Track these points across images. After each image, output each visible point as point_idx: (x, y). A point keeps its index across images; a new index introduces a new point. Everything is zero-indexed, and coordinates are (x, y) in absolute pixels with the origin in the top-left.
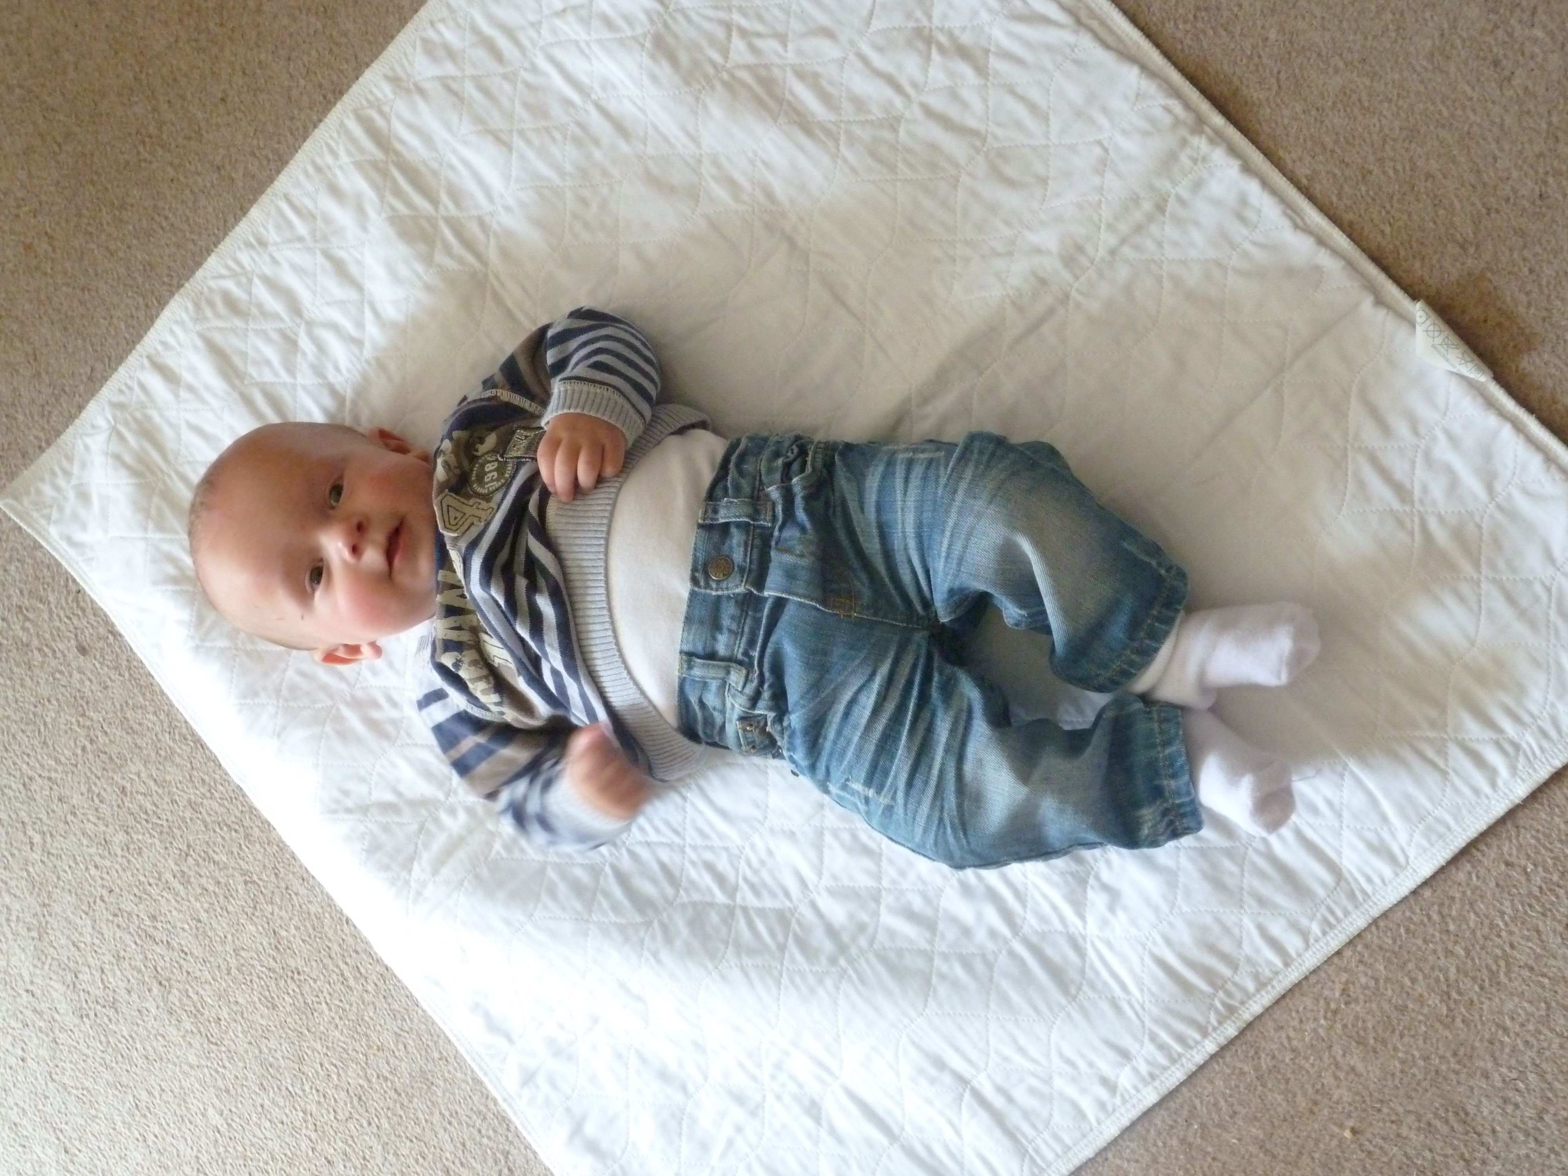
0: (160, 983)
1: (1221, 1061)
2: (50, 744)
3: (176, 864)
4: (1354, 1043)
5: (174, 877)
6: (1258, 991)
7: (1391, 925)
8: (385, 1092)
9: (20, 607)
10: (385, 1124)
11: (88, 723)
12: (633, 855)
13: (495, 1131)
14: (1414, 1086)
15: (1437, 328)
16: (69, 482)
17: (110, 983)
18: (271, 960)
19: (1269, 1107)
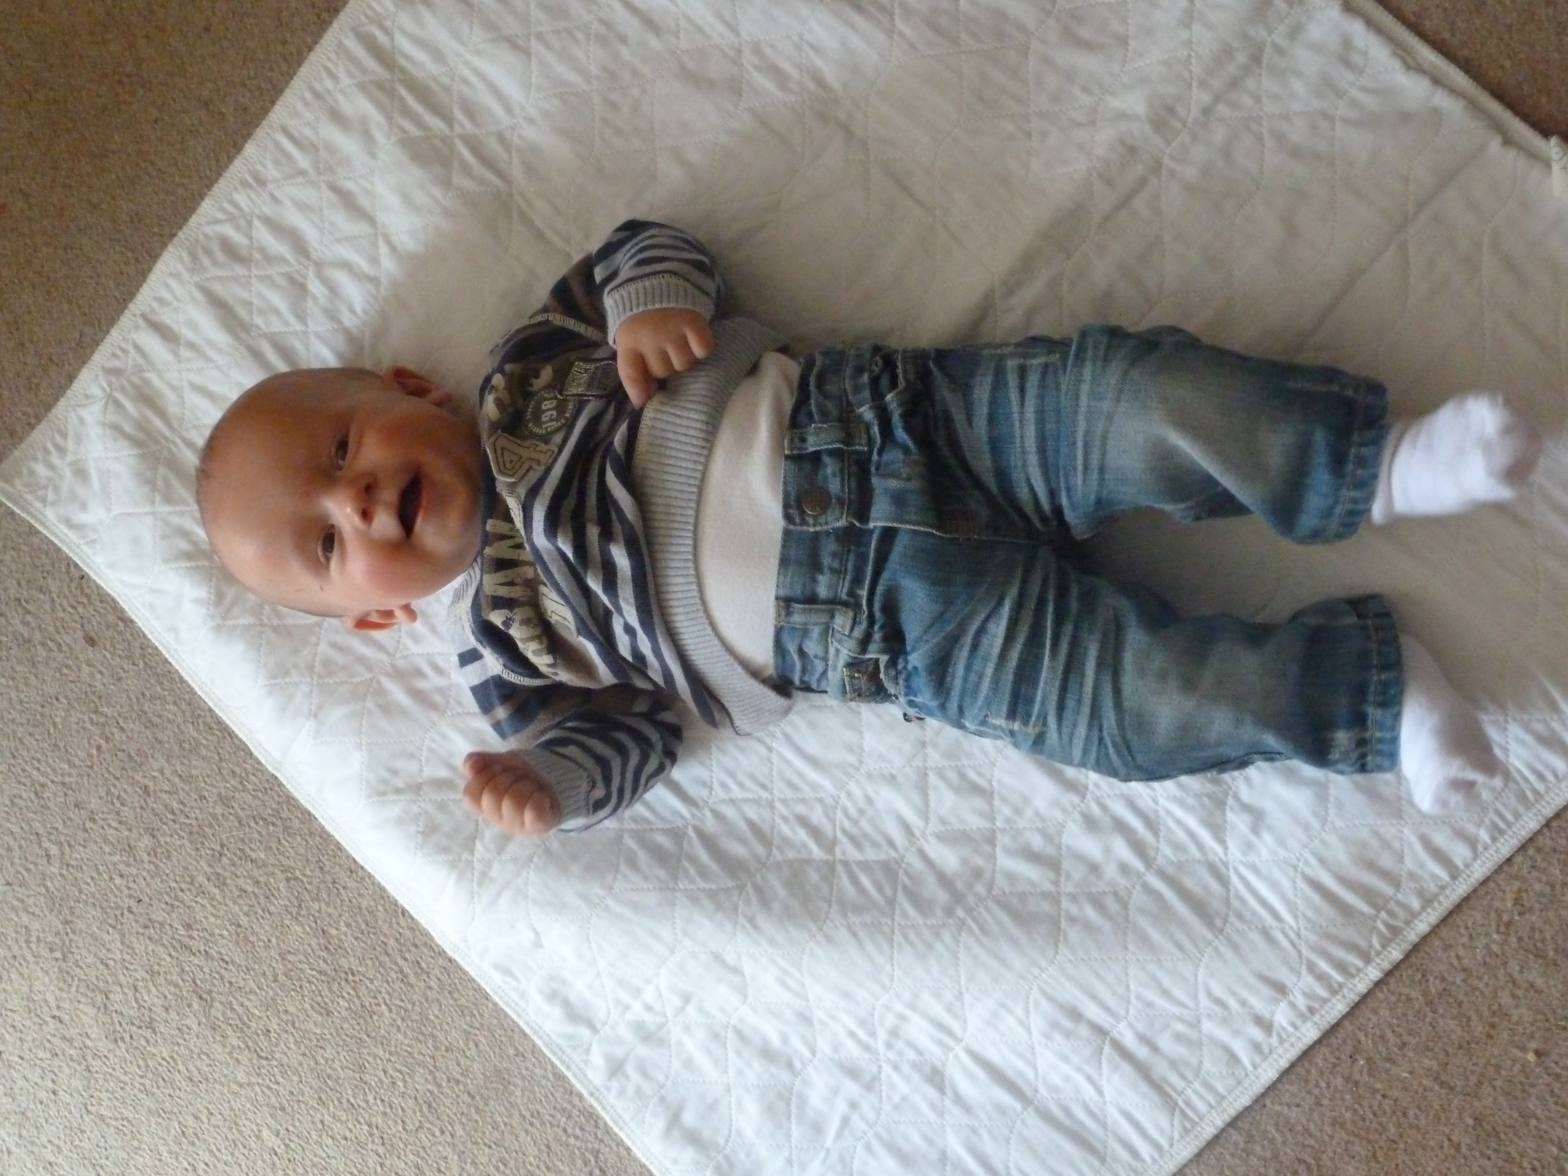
0: (201, 998)
1: (1385, 988)
2: (62, 745)
3: (210, 866)
4: (1531, 957)
5: (209, 879)
6: (1423, 908)
8: (458, 1096)
9: (19, 600)
10: (460, 1132)
11: (102, 720)
12: (717, 815)
13: (582, 1129)
16: (63, 458)
17: (145, 1001)
18: (321, 962)
19: (1442, 1034)
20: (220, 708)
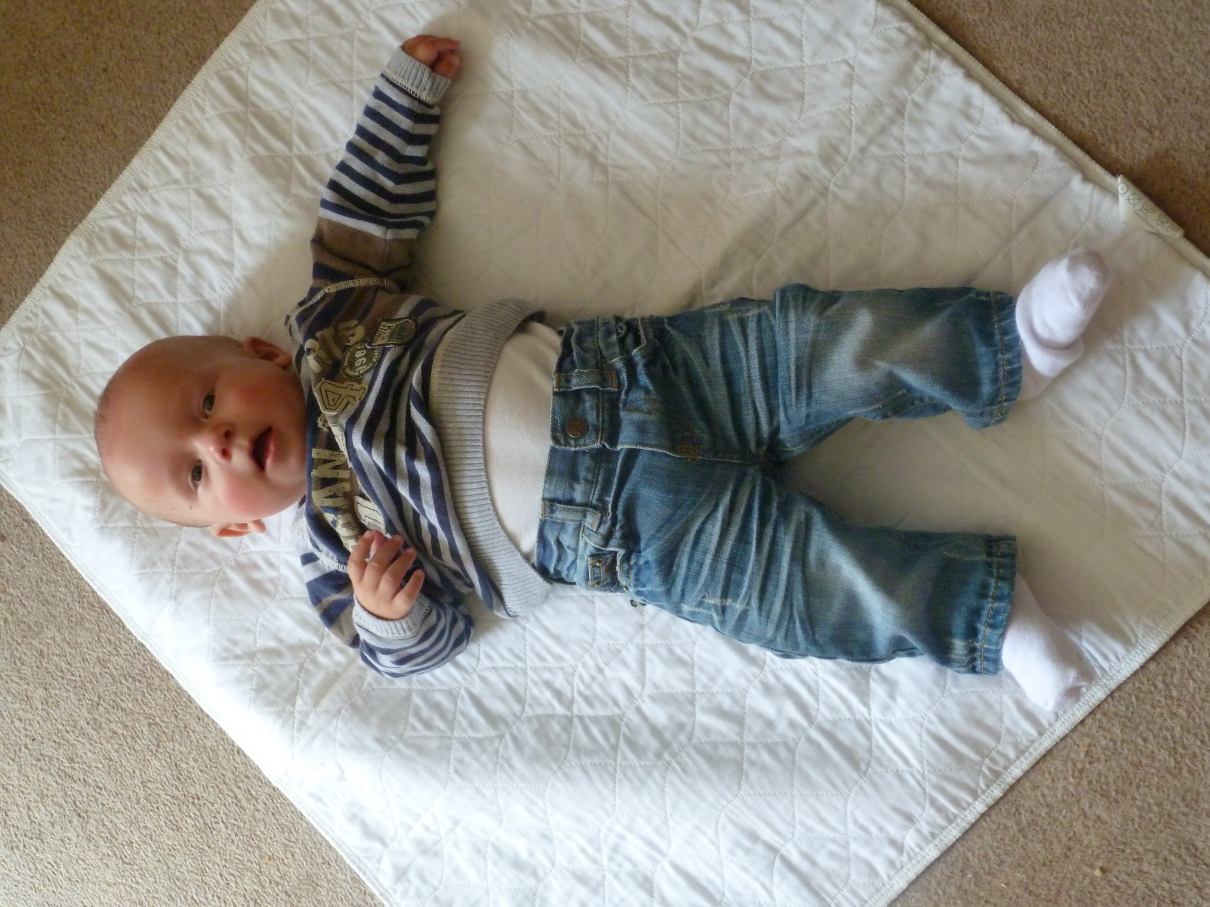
0: (79, 815)
1: (988, 819)
3: (89, 713)
4: (1098, 796)
5: (88, 724)
6: (1018, 757)
7: (1124, 695)
8: (277, 895)
11: (9, 598)
12: (482, 679)
14: (1151, 828)
15: (1136, 197)
17: (36, 818)
18: (174, 789)
19: (1030, 854)
20: (101, 591)
